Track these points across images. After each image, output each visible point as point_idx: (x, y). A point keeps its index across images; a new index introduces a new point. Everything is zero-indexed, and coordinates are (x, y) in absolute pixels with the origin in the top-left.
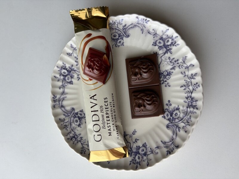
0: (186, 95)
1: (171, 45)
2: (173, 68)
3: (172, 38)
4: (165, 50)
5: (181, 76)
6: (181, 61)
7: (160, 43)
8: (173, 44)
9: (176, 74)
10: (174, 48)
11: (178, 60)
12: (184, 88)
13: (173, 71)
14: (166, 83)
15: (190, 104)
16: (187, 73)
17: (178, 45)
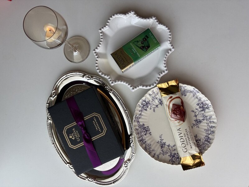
0: (206, 135)
1: (206, 108)
2: (203, 120)
3: (208, 105)
4: (202, 109)
5: (206, 125)
6: (208, 117)
7: (201, 105)
8: (208, 108)
9: (204, 123)
10: (207, 110)
11: (207, 117)
12: (206, 131)
13: (203, 121)
14: (198, 125)
15: (207, 140)
16: (209, 124)
17: (210, 109)
